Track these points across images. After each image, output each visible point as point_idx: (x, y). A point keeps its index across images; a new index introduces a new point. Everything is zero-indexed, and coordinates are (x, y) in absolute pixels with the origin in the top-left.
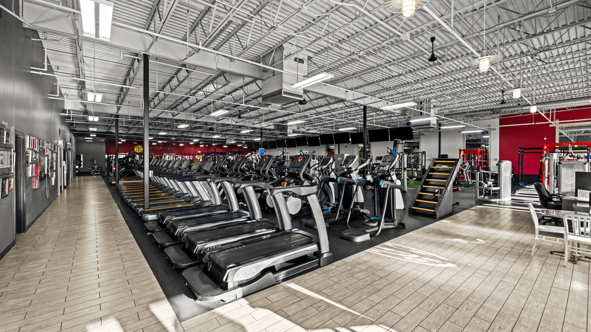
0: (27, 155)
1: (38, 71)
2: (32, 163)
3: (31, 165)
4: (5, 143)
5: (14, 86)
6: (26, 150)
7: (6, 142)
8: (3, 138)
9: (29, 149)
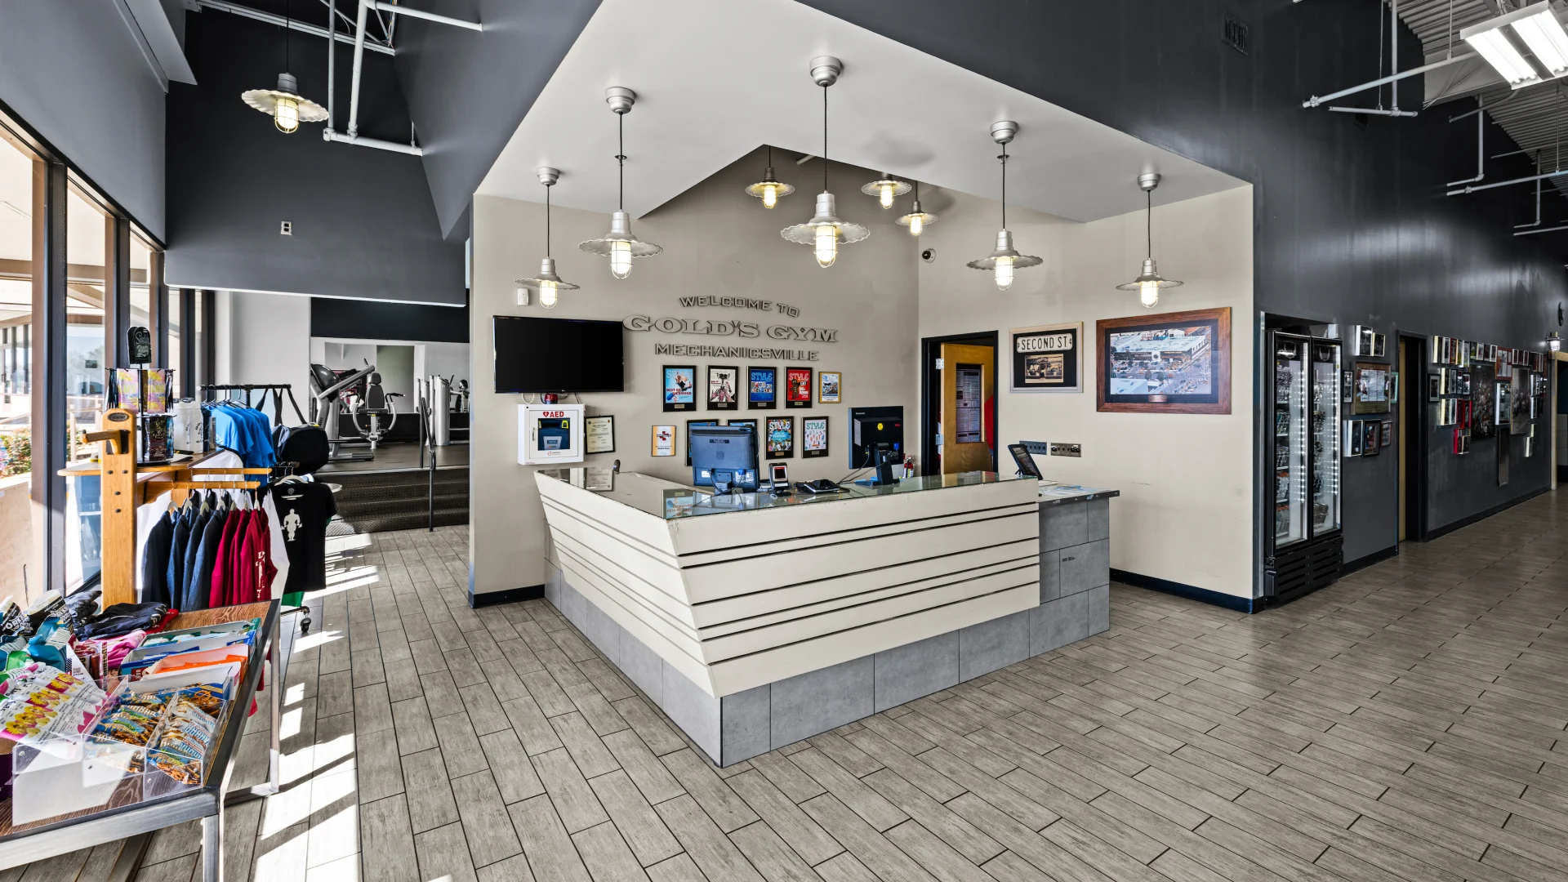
0: (1433, 378)
1: (1463, 186)
2: (1447, 396)
3: (1444, 401)
4: (1372, 354)
5: (1398, 235)
6: (1430, 368)
7: (1376, 352)
8: (1369, 346)
9: (1440, 364)
